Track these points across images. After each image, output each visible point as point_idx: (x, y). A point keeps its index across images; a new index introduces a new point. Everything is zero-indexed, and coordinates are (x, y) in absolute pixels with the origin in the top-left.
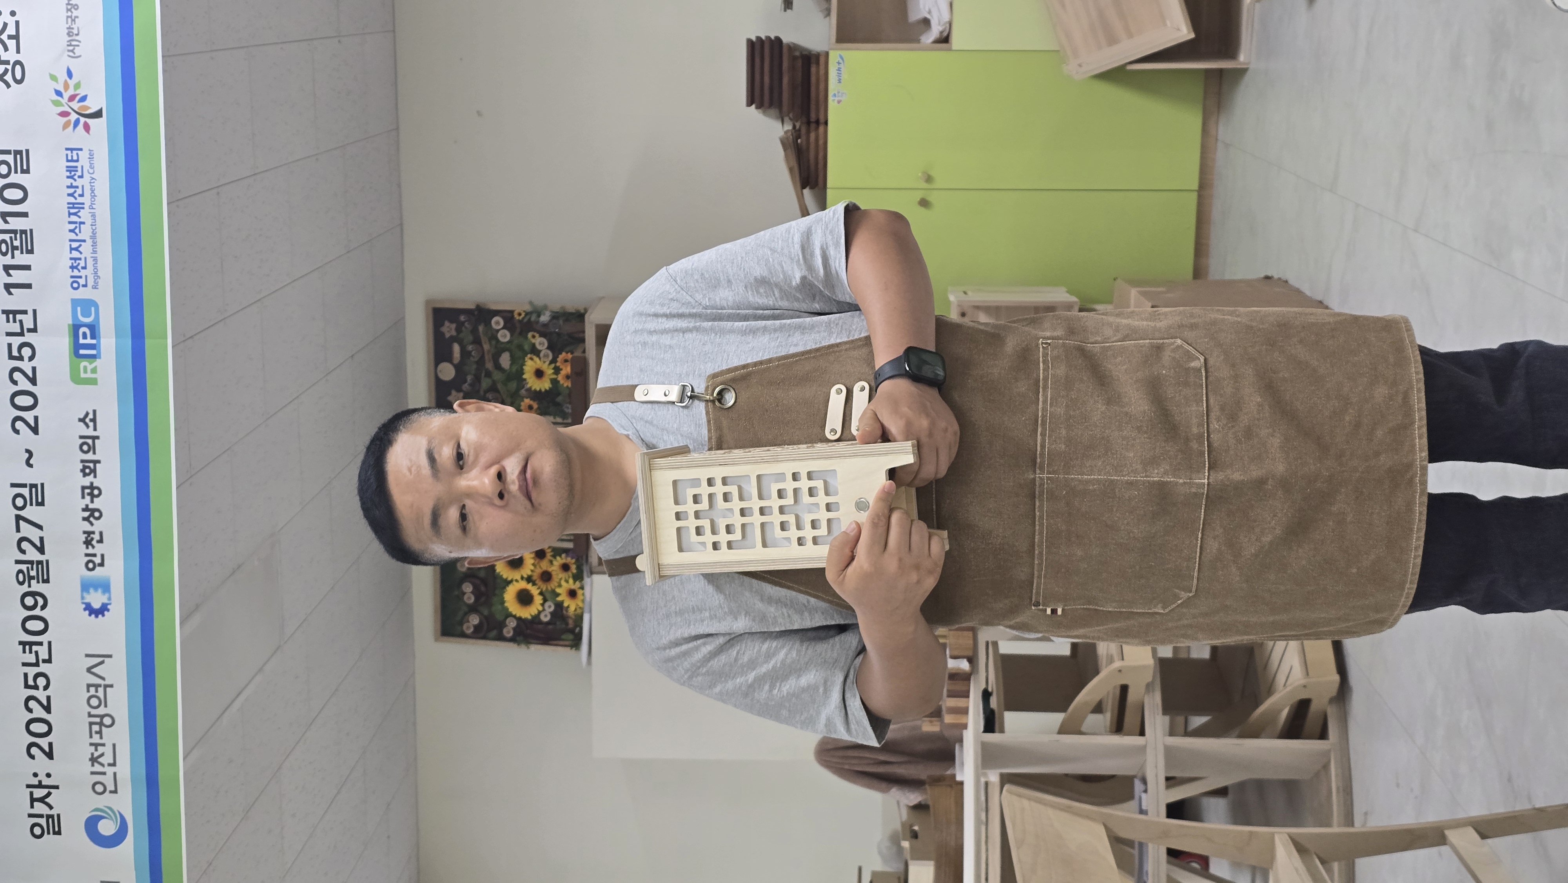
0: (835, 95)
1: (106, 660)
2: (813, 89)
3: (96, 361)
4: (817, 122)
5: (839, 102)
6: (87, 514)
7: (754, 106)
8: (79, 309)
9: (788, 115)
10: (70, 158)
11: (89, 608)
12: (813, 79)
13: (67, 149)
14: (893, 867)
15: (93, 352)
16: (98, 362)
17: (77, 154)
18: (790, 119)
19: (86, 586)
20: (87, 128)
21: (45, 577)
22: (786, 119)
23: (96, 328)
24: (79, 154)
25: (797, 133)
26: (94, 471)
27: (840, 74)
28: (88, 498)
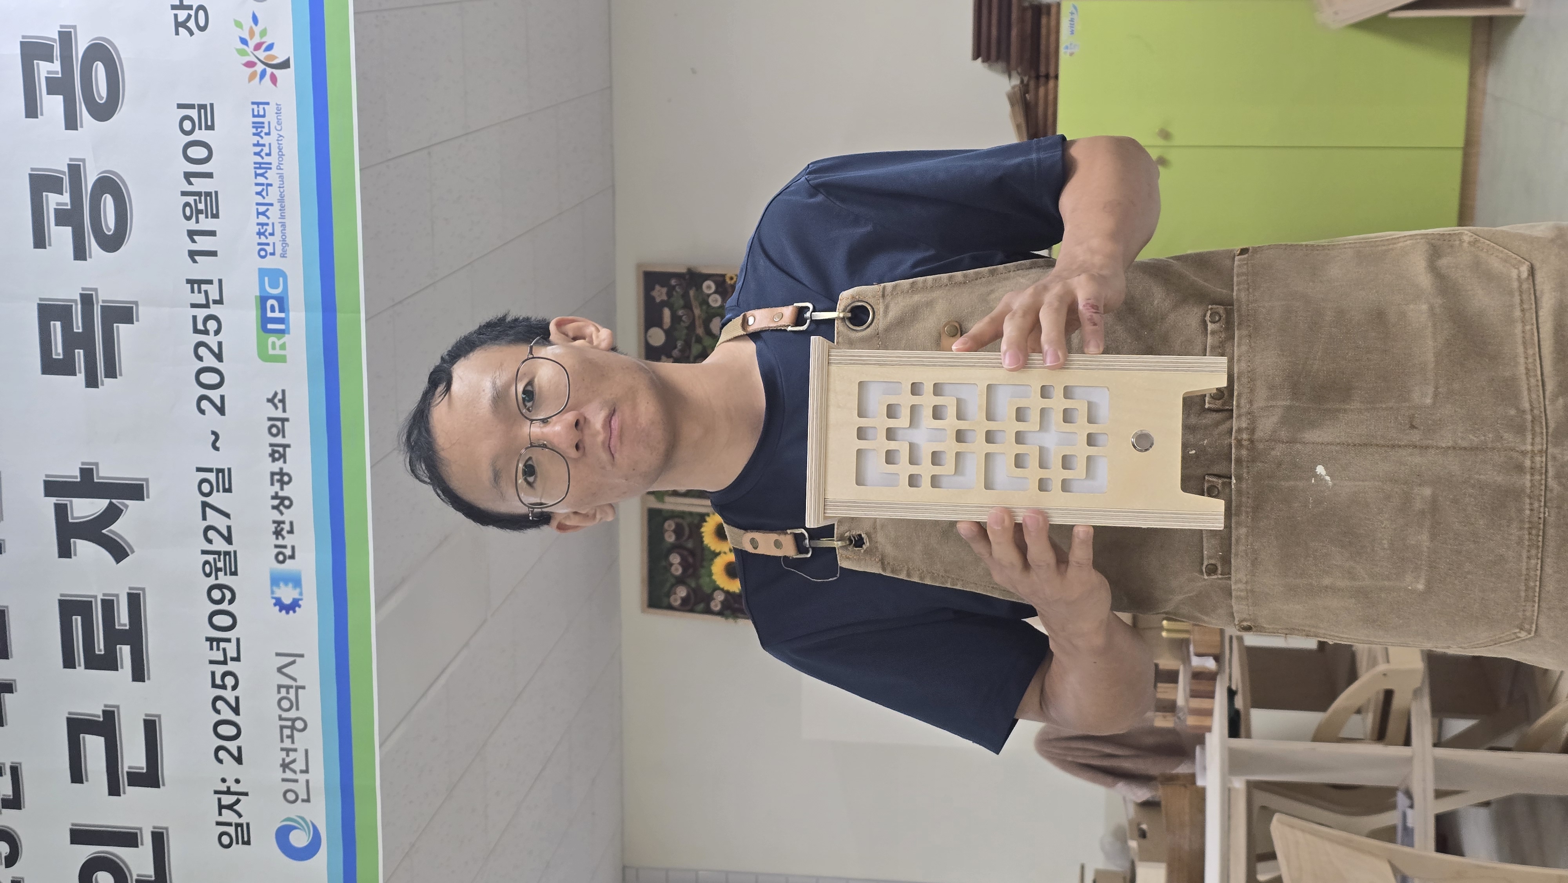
0: (1067, 48)
1: (298, 659)
2: (1043, 42)
3: (285, 336)
4: (1047, 77)
5: (1071, 54)
6: (276, 502)
7: (980, 60)
8: (266, 279)
9: (1016, 69)
10: (256, 113)
11: (279, 603)
12: (1044, 31)
13: (253, 103)
14: (1118, 866)
15: (282, 327)
16: (286, 338)
17: (264, 108)
18: (1018, 73)
19: (276, 580)
20: (274, 79)
21: (233, 570)
22: (1014, 73)
23: (285, 301)
24: (266, 108)
25: (1024, 88)
26: (283, 456)
27: (1073, 24)
28: (277, 486)
